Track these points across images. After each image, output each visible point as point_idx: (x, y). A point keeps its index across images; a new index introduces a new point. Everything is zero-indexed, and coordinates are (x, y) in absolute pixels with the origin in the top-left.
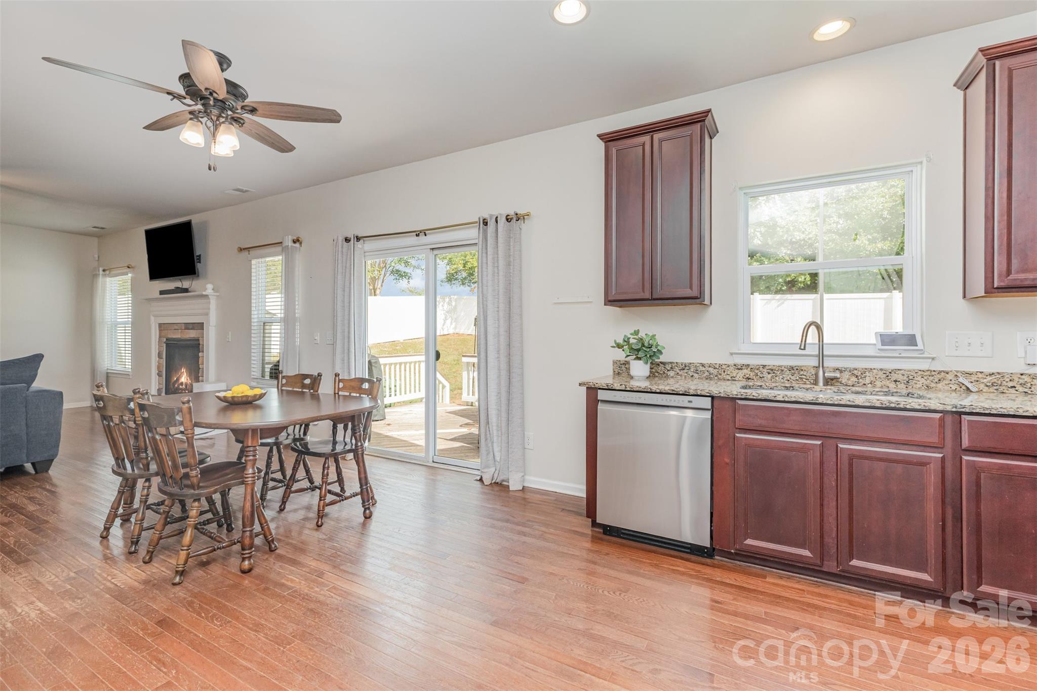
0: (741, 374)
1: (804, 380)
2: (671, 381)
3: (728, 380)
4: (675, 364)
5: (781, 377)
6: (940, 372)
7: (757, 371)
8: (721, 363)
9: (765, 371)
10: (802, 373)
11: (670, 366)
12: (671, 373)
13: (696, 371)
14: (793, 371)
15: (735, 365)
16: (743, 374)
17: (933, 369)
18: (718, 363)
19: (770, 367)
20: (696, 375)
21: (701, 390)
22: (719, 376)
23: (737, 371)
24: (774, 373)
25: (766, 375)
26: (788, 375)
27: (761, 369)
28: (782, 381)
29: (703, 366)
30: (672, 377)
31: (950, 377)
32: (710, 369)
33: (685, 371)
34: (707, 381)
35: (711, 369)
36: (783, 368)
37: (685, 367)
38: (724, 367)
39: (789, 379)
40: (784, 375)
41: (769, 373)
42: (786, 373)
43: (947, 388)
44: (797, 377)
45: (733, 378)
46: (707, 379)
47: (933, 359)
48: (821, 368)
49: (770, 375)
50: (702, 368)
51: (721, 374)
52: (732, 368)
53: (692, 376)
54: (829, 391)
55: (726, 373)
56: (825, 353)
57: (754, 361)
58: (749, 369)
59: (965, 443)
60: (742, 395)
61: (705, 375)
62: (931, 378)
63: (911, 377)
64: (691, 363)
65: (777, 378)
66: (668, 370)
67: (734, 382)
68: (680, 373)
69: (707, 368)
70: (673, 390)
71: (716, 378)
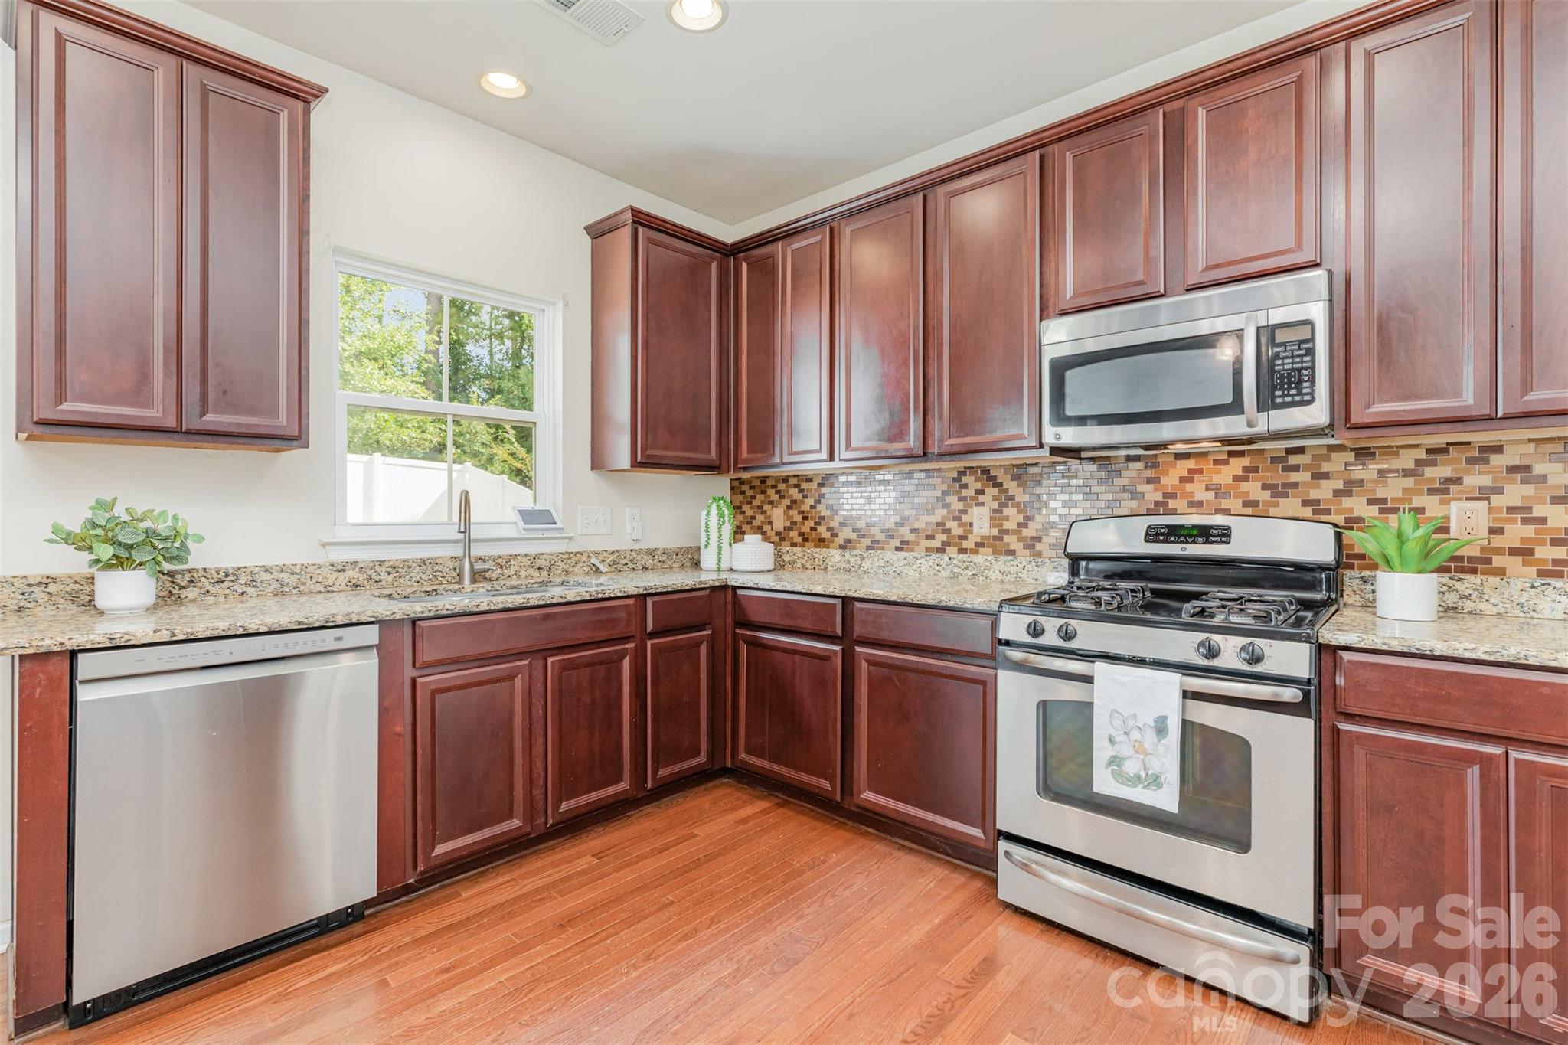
0: (343, 578)
1: (440, 578)
2: (190, 610)
3: (320, 592)
4: (201, 573)
5: (408, 577)
6: (577, 553)
7: (370, 572)
8: (305, 563)
9: (384, 569)
10: (437, 568)
11: (188, 577)
12: (191, 593)
13: (253, 583)
14: (424, 567)
15: (332, 565)
16: (347, 580)
17: (570, 551)
18: (299, 562)
19: (391, 563)
20: (250, 591)
21: (358, 614)
22: (302, 588)
23: (336, 574)
24: (397, 572)
25: (384, 576)
26: (418, 573)
27: (377, 568)
28: (409, 583)
29: (267, 571)
30: (194, 601)
31: (584, 558)
32: (283, 575)
33: (226, 585)
34: (276, 599)
35: (285, 577)
36: (410, 563)
37: (225, 577)
38: (311, 569)
39: (419, 579)
40: (412, 575)
41: (389, 574)
42: (415, 571)
43: (581, 571)
44: (430, 574)
45: (329, 589)
46: (275, 595)
47: (570, 538)
48: (467, 559)
49: (392, 576)
50: (264, 576)
51: (304, 584)
52: (325, 571)
53: (243, 593)
54: (481, 590)
55: (314, 580)
56: (472, 537)
57: (365, 555)
58: (357, 569)
59: (650, 627)
60: (430, 611)
61: (271, 588)
62: (569, 561)
63: (553, 562)
64: (239, 569)
65: (402, 580)
66: (182, 588)
67: (330, 595)
68: (213, 590)
69: (276, 575)
70: (300, 623)
71: (295, 591)
